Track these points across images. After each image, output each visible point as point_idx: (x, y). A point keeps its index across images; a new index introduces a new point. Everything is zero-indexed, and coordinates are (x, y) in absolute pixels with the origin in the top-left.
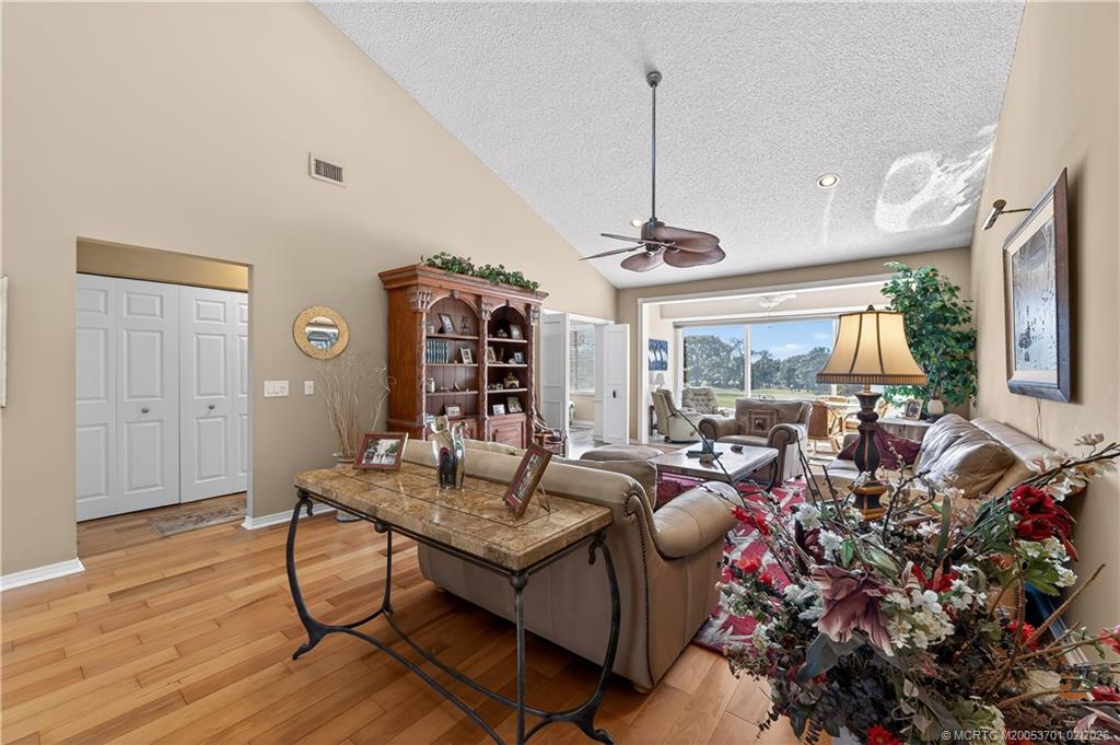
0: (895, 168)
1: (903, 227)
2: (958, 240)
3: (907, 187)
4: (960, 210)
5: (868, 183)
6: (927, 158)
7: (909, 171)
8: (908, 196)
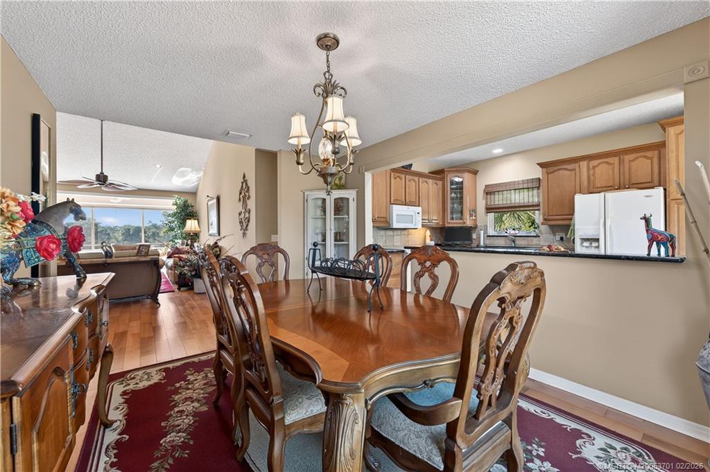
0: (181, 169)
1: (180, 185)
2: (194, 191)
3: (183, 175)
4: (195, 184)
5: (173, 170)
6: (190, 170)
7: (184, 171)
8: (184, 176)
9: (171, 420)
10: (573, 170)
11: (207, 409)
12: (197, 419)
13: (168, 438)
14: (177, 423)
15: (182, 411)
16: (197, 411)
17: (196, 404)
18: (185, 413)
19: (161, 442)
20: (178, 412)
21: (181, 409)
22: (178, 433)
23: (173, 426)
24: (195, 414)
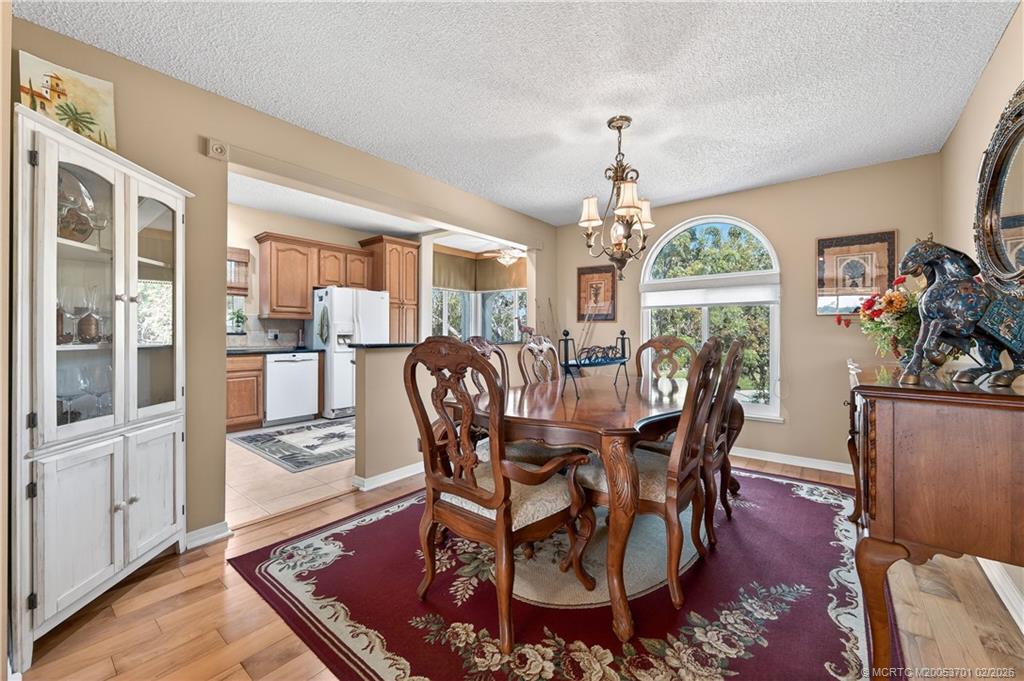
9: (750, 640)
10: (304, 254)
11: (692, 613)
12: (716, 611)
13: (766, 615)
14: (745, 628)
15: (727, 641)
16: (707, 622)
17: (699, 634)
18: (724, 632)
19: (776, 618)
20: (732, 645)
21: (725, 648)
22: (751, 612)
23: (752, 628)
24: (712, 618)
